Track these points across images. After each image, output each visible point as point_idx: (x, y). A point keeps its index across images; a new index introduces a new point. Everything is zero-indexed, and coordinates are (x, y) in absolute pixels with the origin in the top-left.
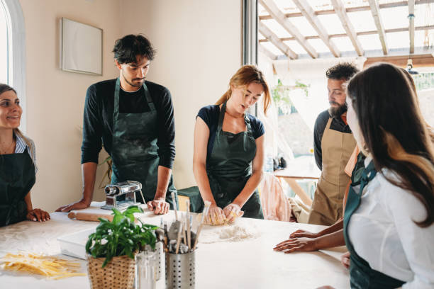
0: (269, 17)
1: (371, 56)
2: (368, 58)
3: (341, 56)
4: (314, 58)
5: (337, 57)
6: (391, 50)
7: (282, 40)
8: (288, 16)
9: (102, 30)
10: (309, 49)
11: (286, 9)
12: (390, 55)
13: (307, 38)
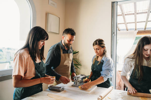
9: (59, 18)
12: (146, 30)
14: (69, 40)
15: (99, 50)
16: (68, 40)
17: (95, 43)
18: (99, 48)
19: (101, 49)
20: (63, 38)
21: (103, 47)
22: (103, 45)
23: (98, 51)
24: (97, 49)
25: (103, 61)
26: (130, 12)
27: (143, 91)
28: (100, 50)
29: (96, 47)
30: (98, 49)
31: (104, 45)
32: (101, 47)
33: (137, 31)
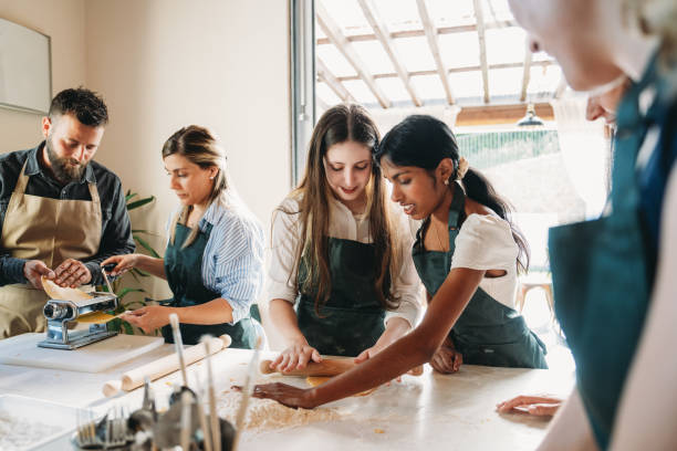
0: (326, 41)
1: (466, 105)
2: (463, 109)
3: (423, 105)
4: (385, 108)
5: (418, 106)
6: (494, 97)
7: (340, 79)
8: (350, 39)
9: (48, 38)
10: (379, 93)
11: (348, 28)
12: (493, 103)
13: (376, 77)
14: (68, 142)
15: (185, 175)
16: (64, 144)
17: (170, 144)
18: (188, 171)
19: (195, 175)
20: (47, 127)
21: (207, 165)
22: (205, 157)
23: (184, 182)
24: (176, 171)
25: (210, 226)
26: (410, 22)
27: (343, 350)
28: (193, 179)
29: (175, 161)
30: (180, 173)
31: (209, 156)
32: (197, 167)
33: (457, 110)
